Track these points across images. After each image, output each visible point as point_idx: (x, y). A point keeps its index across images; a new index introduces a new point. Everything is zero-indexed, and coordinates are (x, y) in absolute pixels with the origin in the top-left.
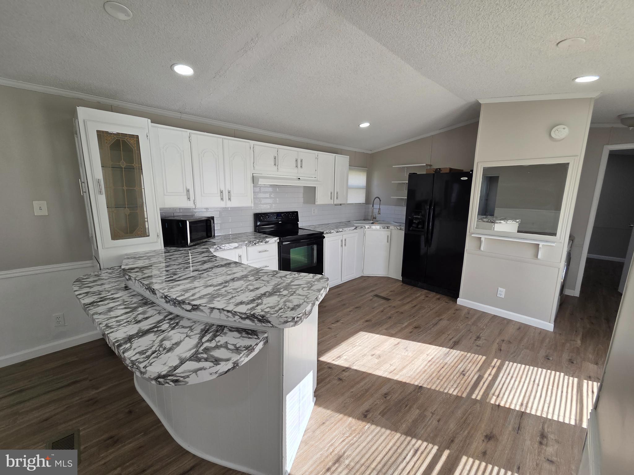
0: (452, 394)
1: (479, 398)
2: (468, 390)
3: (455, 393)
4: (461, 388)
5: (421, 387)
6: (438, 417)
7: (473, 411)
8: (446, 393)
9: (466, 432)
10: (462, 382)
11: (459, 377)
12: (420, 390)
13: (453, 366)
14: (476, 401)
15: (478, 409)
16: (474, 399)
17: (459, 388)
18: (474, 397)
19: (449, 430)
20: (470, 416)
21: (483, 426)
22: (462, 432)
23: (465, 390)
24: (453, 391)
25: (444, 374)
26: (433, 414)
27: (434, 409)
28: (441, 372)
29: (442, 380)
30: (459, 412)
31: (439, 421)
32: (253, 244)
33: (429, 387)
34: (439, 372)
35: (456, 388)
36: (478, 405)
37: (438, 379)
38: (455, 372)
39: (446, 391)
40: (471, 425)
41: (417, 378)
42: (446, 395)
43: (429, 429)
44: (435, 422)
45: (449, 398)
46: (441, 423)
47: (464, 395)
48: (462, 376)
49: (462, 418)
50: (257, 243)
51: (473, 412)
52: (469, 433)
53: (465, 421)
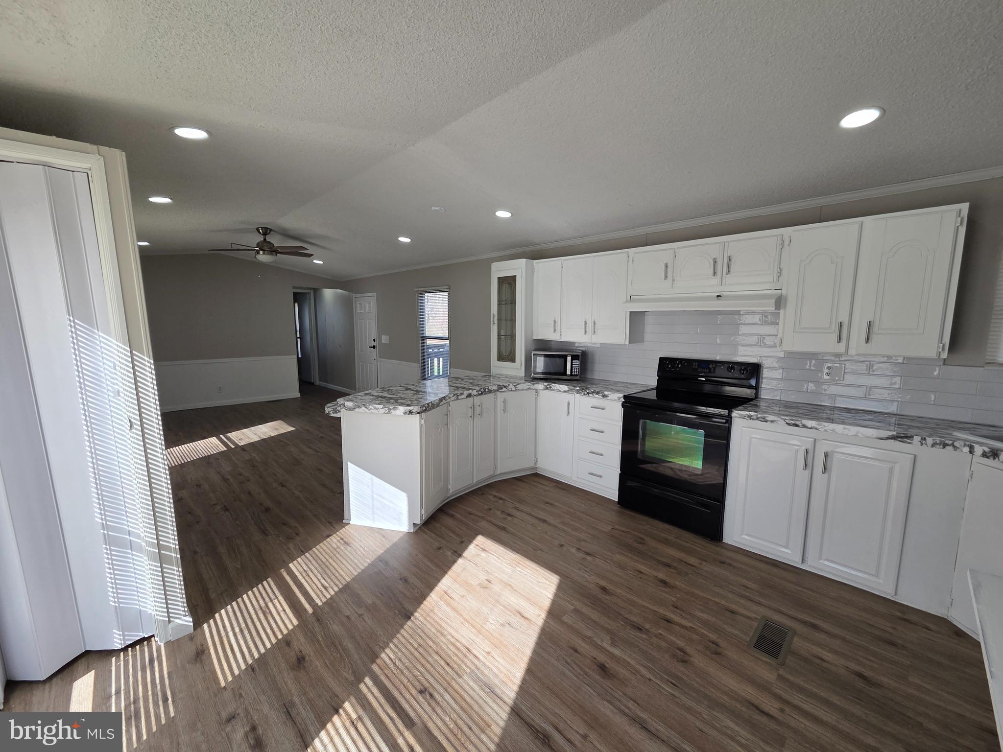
0: (384, 651)
1: (362, 686)
2: (383, 678)
3: (383, 655)
4: (392, 671)
5: (409, 618)
6: (353, 619)
7: (345, 664)
8: (389, 644)
9: (320, 639)
10: (405, 681)
11: (419, 681)
12: (403, 614)
13: (449, 684)
14: (360, 680)
15: (345, 674)
16: (364, 678)
17: (392, 667)
18: (367, 680)
19: (332, 622)
20: (339, 656)
21: (318, 663)
22: (323, 634)
23: (385, 674)
24: (387, 655)
25: (430, 659)
26: (360, 615)
27: (366, 619)
28: (436, 657)
29: (416, 649)
30: (350, 645)
31: (348, 617)
32: (586, 393)
33: (406, 627)
34: (437, 653)
35: (394, 664)
36: (351, 678)
37: (420, 645)
38: (431, 680)
39: (391, 645)
40: (326, 649)
41: (428, 619)
42: (384, 642)
43: (342, 605)
44: (348, 613)
45: (378, 645)
46: (344, 620)
47: (375, 667)
48: (419, 687)
49: (340, 644)
50: (590, 394)
51: (343, 664)
52: (318, 641)
53: (335, 646)
